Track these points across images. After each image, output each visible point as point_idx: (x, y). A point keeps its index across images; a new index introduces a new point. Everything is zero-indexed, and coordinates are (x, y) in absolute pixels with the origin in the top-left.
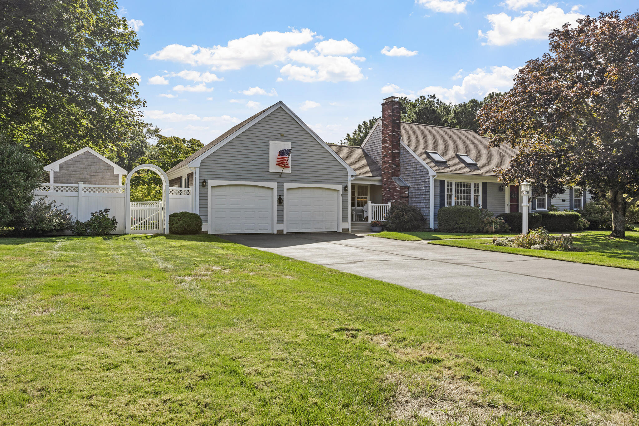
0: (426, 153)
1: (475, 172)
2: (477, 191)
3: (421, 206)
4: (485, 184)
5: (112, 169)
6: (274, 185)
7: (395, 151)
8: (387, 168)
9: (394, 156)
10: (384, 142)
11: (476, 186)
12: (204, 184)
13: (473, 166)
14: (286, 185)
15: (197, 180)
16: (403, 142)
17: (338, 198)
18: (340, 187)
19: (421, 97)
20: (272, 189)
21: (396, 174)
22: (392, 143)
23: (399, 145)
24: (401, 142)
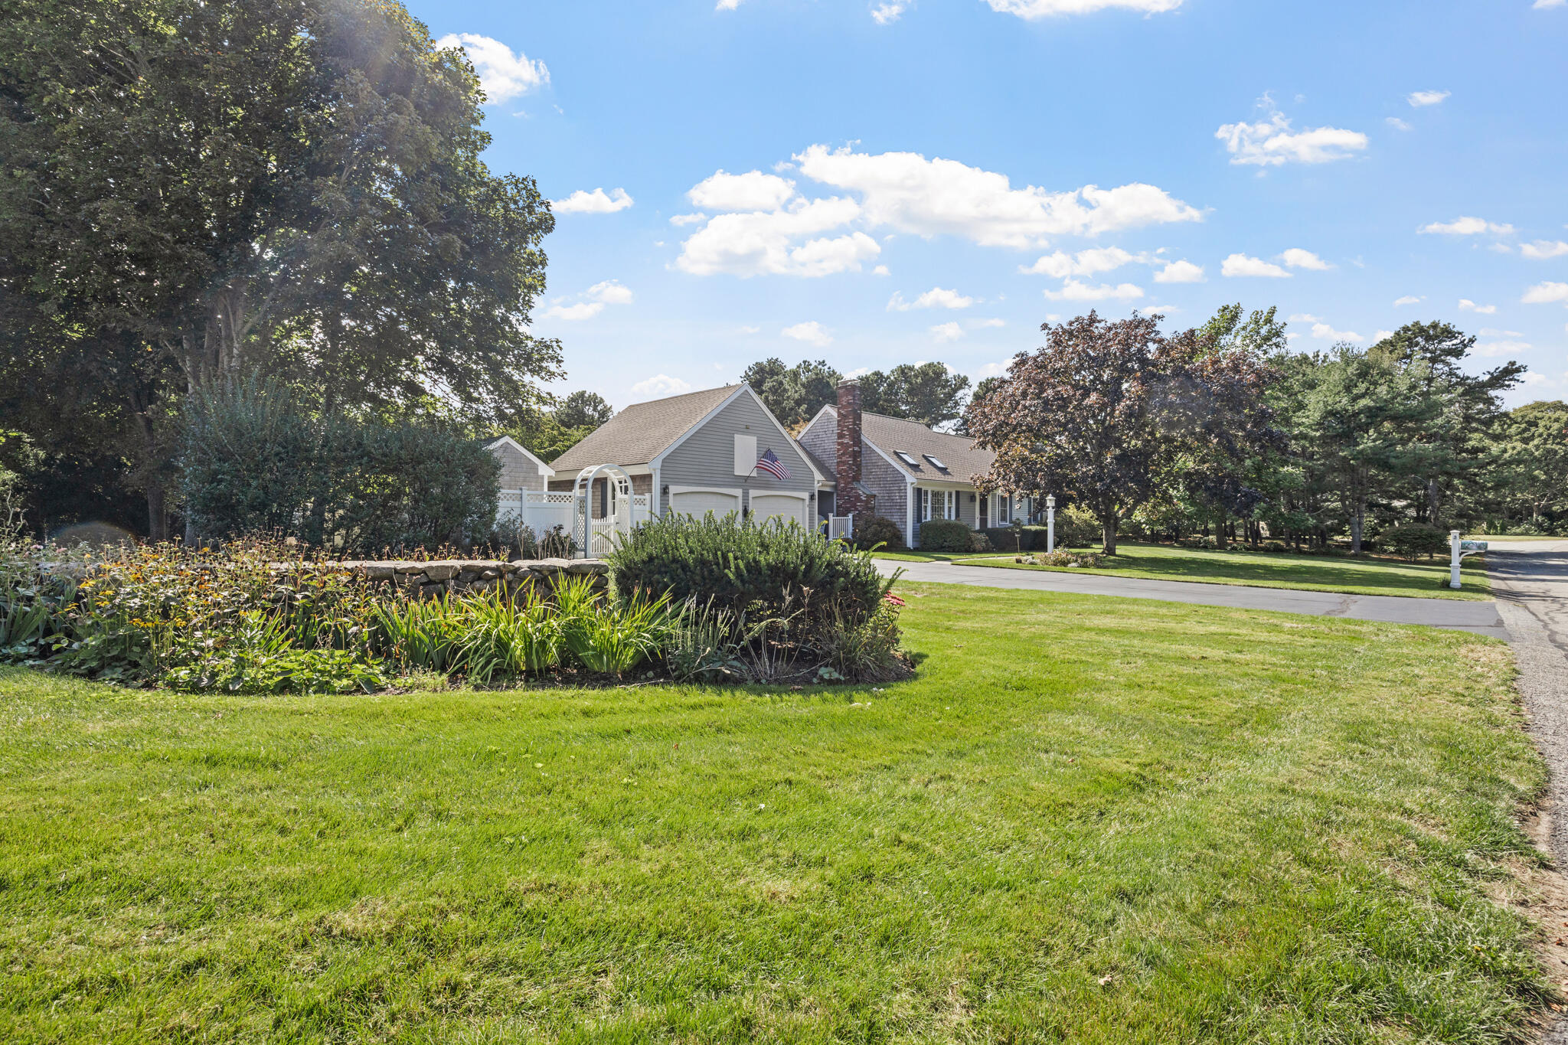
0: (896, 453)
1: (948, 478)
2: (950, 501)
3: (895, 519)
4: (958, 493)
5: (535, 468)
6: (738, 492)
7: (856, 449)
8: (845, 471)
9: (856, 455)
10: (841, 436)
11: (950, 495)
12: (665, 491)
13: (943, 470)
14: (753, 493)
15: (656, 484)
16: (866, 438)
17: (804, 510)
18: (806, 495)
19: (805, 362)
20: (736, 497)
21: (856, 478)
22: (853, 439)
23: (860, 441)
24: (862, 438)
